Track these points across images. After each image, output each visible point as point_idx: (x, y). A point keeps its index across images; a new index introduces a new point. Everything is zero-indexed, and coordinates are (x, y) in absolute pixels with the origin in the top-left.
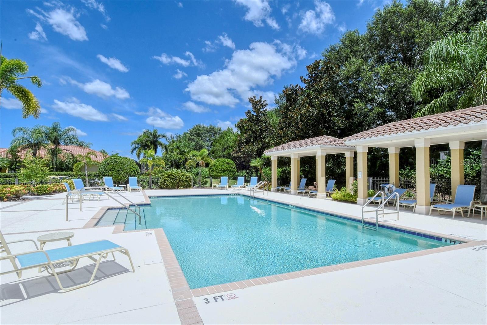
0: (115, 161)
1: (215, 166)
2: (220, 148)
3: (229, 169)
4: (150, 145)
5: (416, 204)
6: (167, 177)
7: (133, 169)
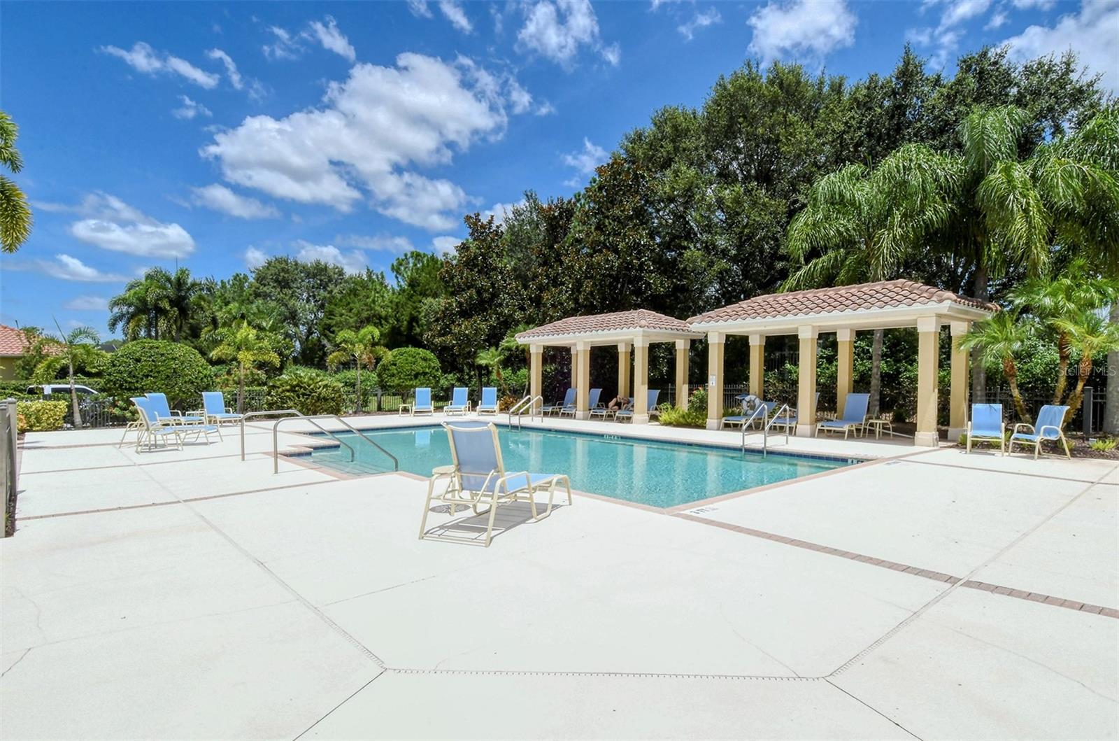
0: (157, 354)
1: (395, 365)
2: (351, 320)
3: (427, 370)
4: (168, 308)
5: (797, 423)
6: (288, 391)
7: (205, 372)
